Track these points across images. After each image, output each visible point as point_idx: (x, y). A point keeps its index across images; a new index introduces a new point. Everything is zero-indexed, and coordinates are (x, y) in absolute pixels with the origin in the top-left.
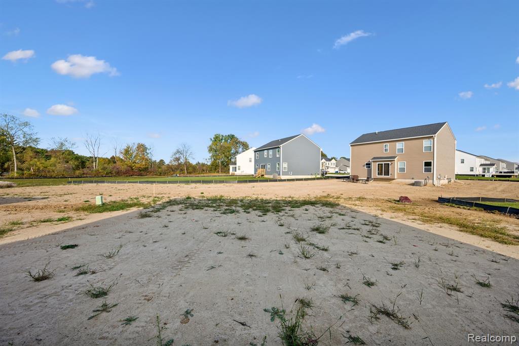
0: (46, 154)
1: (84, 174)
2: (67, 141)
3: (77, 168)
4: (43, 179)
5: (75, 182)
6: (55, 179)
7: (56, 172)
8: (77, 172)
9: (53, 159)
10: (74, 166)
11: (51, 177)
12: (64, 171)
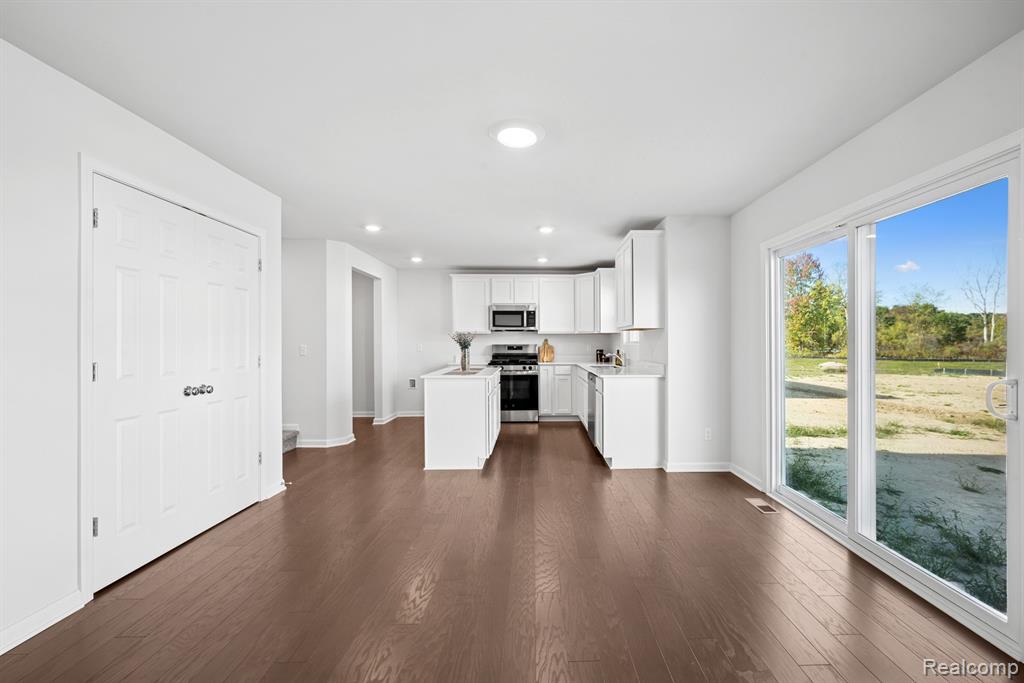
0: (887, 315)
1: (962, 353)
2: (927, 290)
3: (947, 341)
4: (886, 361)
5: (949, 371)
6: (906, 362)
7: (907, 349)
8: (948, 350)
9: (900, 325)
10: (941, 337)
11: (899, 358)
12: (922, 346)
